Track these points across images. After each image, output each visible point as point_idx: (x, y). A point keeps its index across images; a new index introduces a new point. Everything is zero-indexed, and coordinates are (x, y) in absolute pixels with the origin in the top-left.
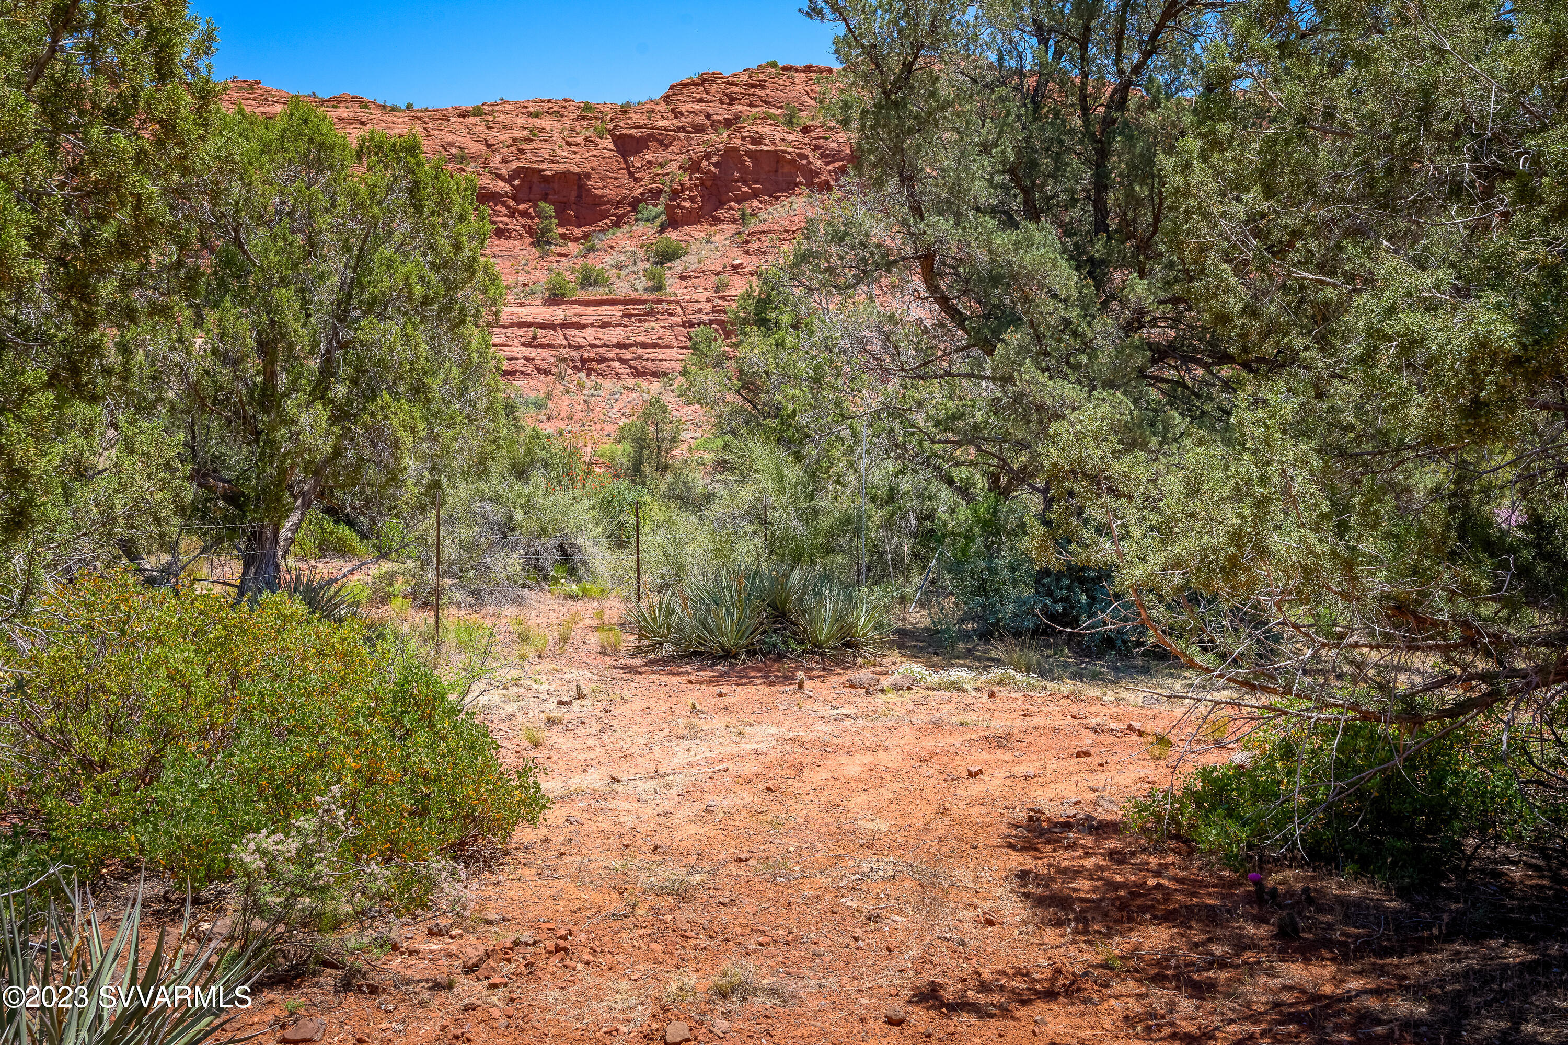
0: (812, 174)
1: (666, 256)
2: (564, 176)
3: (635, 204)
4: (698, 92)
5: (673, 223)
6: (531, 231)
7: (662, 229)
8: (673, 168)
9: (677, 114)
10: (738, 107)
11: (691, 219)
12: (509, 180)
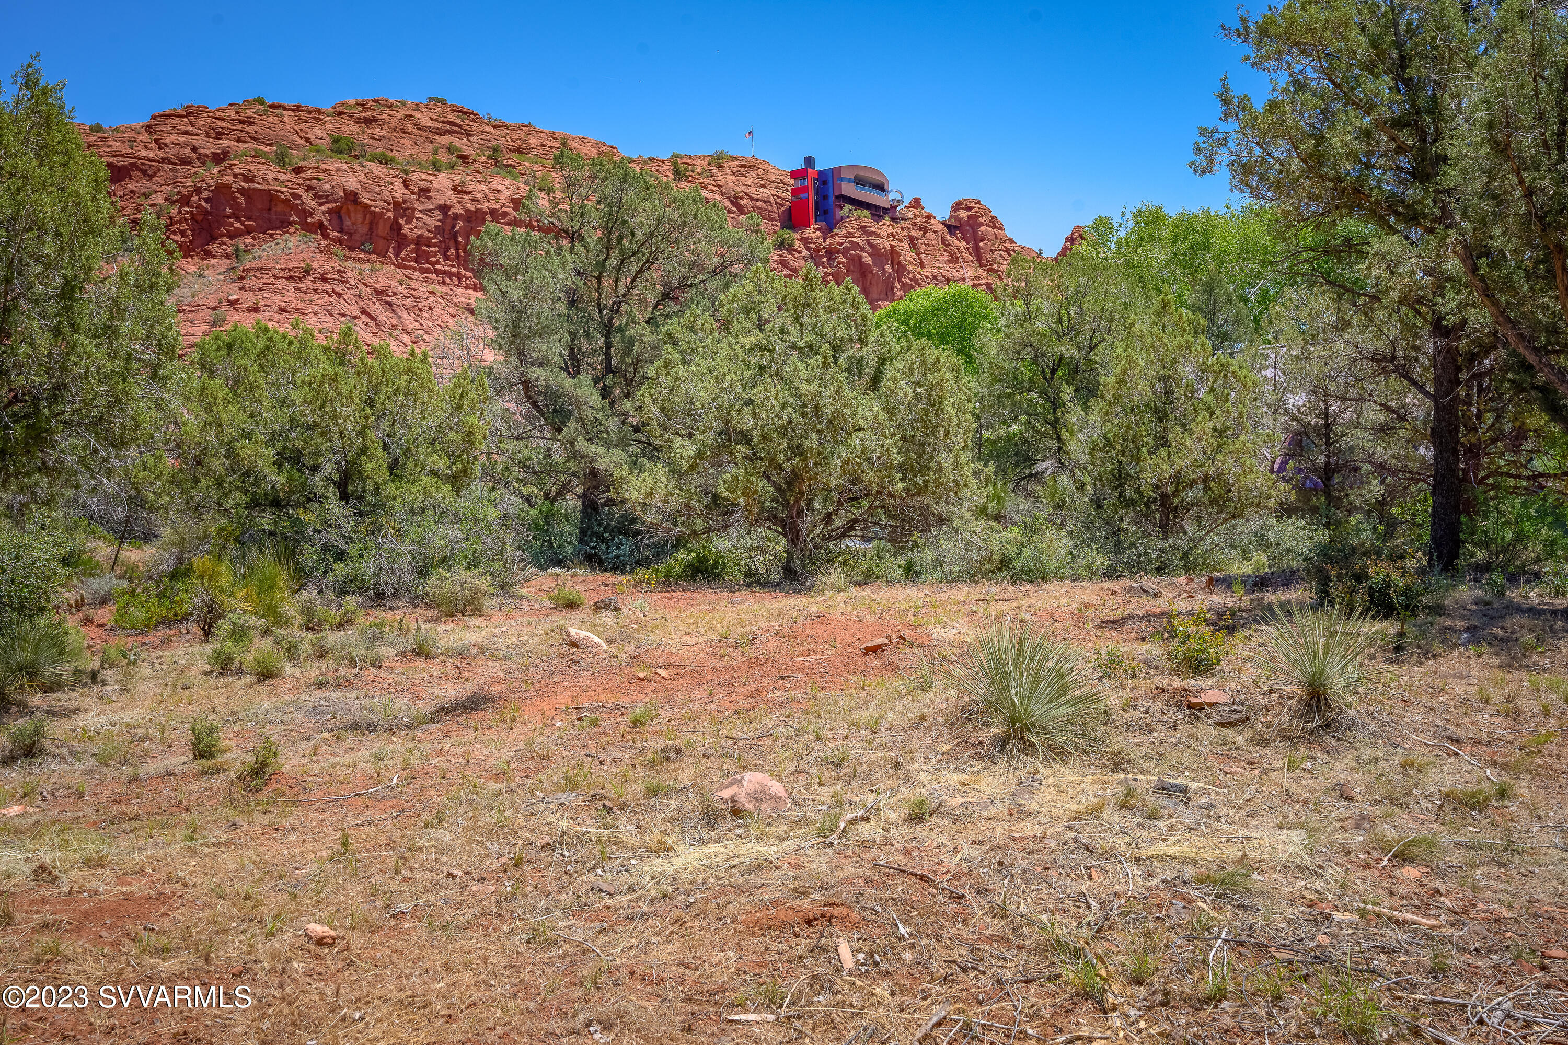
0: (306, 214)
9: (161, 145)
10: (225, 142)
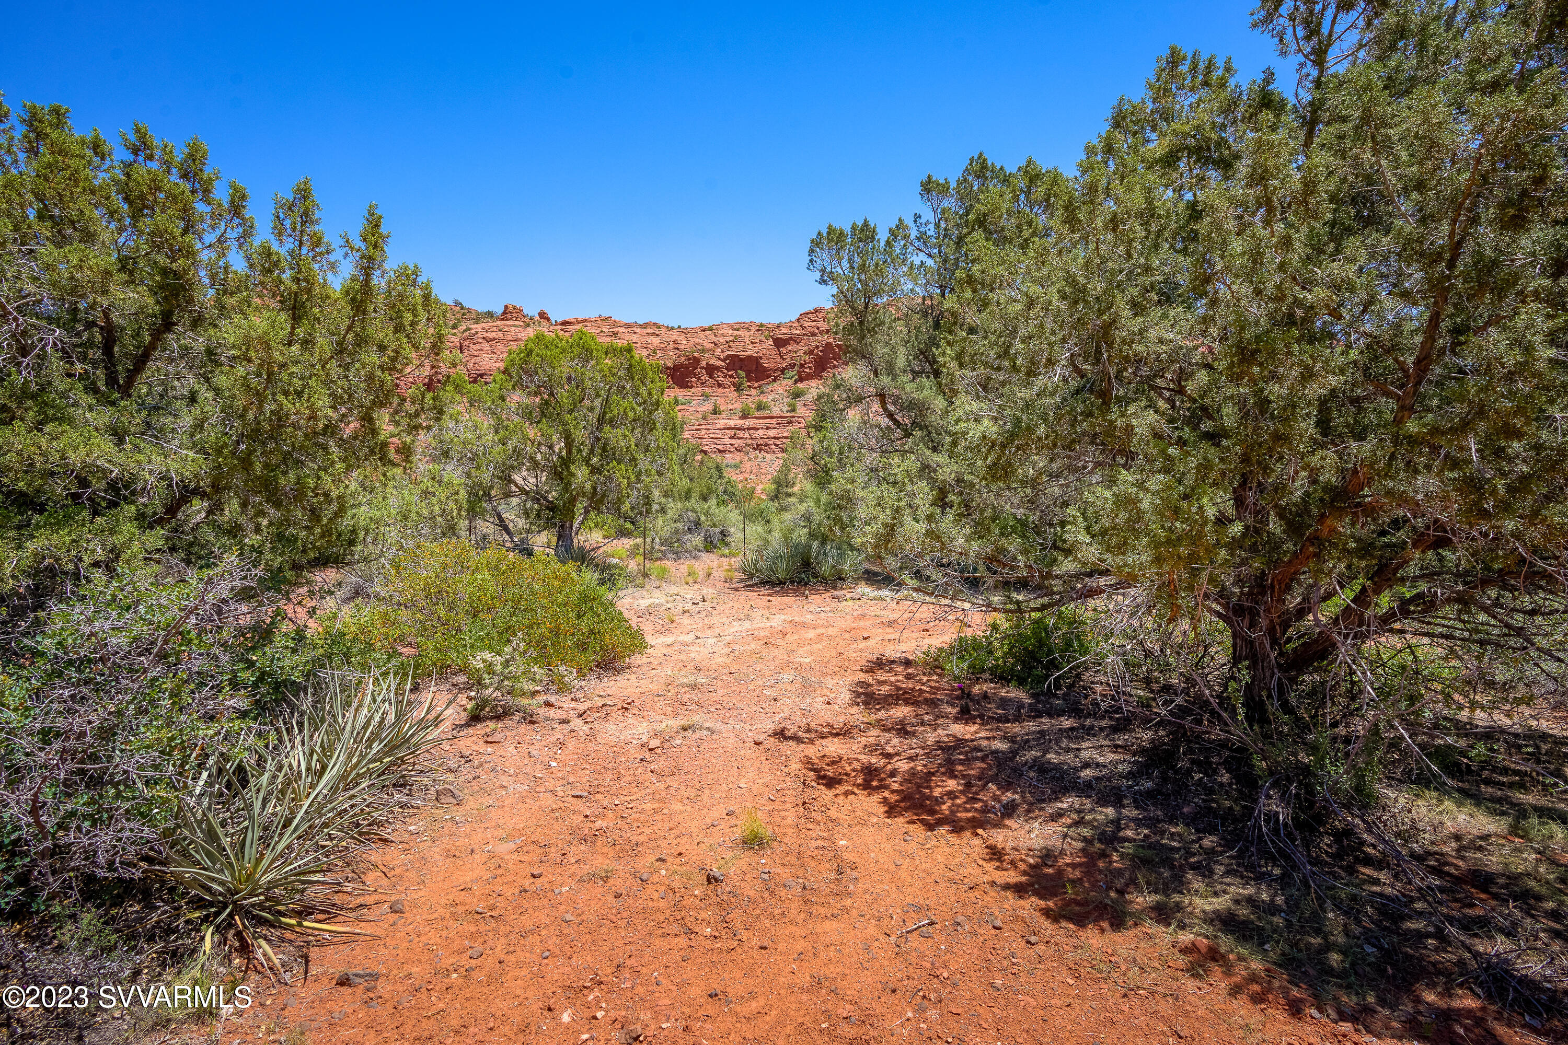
1: (797, 395)
2: (750, 358)
3: (783, 371)
4: (813, 317)
5: (801, 379)
6: (734, 385)
7: (796, 382)
8: (801, 353)
11: (809, 377)
12: (724, 361)
